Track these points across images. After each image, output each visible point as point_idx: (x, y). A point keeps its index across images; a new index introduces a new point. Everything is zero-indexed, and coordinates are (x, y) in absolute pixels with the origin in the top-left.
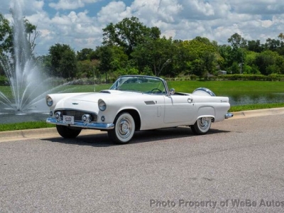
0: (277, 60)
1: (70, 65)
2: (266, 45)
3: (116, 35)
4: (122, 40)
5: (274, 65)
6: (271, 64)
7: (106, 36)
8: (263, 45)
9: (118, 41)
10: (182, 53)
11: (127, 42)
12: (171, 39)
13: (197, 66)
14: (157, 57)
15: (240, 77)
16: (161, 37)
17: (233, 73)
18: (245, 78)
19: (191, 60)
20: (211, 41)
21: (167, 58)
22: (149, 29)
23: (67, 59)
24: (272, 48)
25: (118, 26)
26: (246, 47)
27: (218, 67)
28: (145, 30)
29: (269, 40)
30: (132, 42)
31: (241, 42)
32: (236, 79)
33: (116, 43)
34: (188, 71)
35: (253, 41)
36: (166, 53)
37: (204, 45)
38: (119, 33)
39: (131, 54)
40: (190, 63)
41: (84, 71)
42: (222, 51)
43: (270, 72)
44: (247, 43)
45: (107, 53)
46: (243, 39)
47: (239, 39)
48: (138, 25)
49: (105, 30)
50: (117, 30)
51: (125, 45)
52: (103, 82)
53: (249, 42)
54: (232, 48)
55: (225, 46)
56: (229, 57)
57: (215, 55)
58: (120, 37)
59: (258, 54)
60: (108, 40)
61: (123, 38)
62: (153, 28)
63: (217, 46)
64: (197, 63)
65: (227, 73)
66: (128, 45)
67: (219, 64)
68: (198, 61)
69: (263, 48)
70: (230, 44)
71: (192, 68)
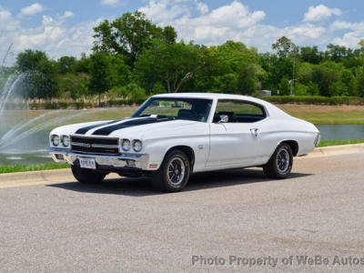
0: (343, 76)
2: (327, 53)
3: (113, 38)
4: (121, 45)
5: (339, 82)
6: (336, 81)
7: (97, 39)
8: (321, 53)
9: (115, 46)
10: (207, 65)
11: (129, 48)
12: (191, 44)
13: (228, 83)
14: (172, 69)
15: (292, 100)
16: (178, 41)
17: (281, 94)
18: (298, 101)
19: (221, 75)
20: (248, 48)
21: (187, 71)
22: (159, 29)
23: (45, 71)
24: (335, 58)
25: (115, 25)
26: (298, 56)
27: (258, 84)
28: (155, 31)
29: (331, 46)
30: (134, 48)
31: (291, 50)
32: (286, 102)
33: (113, 49)
35: (308, 48)
36: (185, 65)
37: (239, 53)
38: (117, 35)
39: (134, 64)
40: (219, 77)
41: (66, 90)
42: (263, 61)
43: (334, 93)
44: (300, 51)
45: (101, 64)
46: (294, 45)
47: (288, 45)
48: (144, 23)
49: (96, 30)
50: (114, 30)
51: (125, 53)
52: (96, 106)
53: (303, 49)
54: (278, 57)
55: (268, 54)
56: (273, 71)
57: (255, 66)
58: (118, 40)
59: (315, 66)
60: (100, 44)
61: (122, 41)
62: (167, 28)
63: (257, 55)
64: (229, 78)
65: (273, 94)
66: (130, 52)
67: (260, 80)
68: (231, 75)
69: (322, 58)
70: (275, 52)
71: (222, 86)
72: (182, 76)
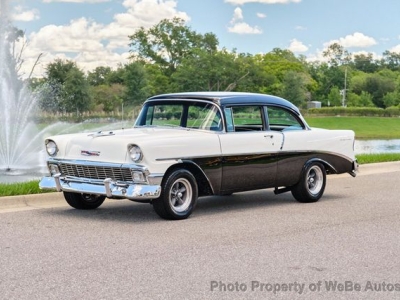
1: (79, 92)
2: (383, 61)
3: (150, 46)
4: (159, 53)
5: (395, 93)
6: (392, 91)
7: (133, 48)
8: (377, 62)
9: (152, 54)
10: (252, 75)
11: (166, 56)
12: (234, 52)
14: (215, 79)
15: (343, 112)
16: (219, 49)
17: (331, 106)
18: (351, 113)
19: (266, 85)
20: (297, 56)
21: (229, 81)
22: (199, 37)
23: (74, 83)
24: (392, 67)
25: (152, 32)
26: (351, 64)
27: (307, 95)
28: (195, 38)
29: (387, 53)
30: (173, 56)
31: (343, 57)
32: (336, 114)
33: (149, 59)
35: (363, 56)
36: (228, 74)
37: (286, 61)
38: (154, 43)
39: (173, 76)
41: (99, 103)
42: (313, 70)
43: (390, 103)
44: (353, 58)
45: (136, 74)
46: (346, 51)
47: (341, 52)
48: (183, 30)
49: (132, 38)
50: (151, 38)
51: (163, 61)
53: (357, 57)
54: (329, 65)
55: (317, 62)
56: (324, 80)
57: (303, 76)
58: (155, 49)
59: (370, 75)
60: (137, 53)
61: (159, 49)
62: (207, 35)
63: (306, 63)
64: (275, 89)
65: (323, 105)
66: (168, 60)
67: (309, 90)
68: (278, 85)
69: (377, 67)
70: (326, 60)
72: (223, 87)
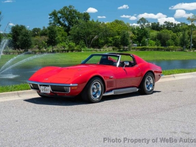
0: (172, 37)
1: (27, 39)
2: (164, 25)
3: (59, 19)
4: (63, 22)
5: (170, 40)
7: (51, 19)
8: (161, 26)
9: (59, 22)
10: (106, 31)
11: (67, 23)
12: (97, 21)
13: (116, 41)
14: (89, 34)
15: (148, 49)
16: (91, 20)
17: (142, 46)
18: (151, 49)
19: (112, 37)
21: (95, 35)
22: (81, 14)
23: (24, 35)
24: (168, 28)
25: (59, 12)
26: (150, 27)
27: (131, 41)
28: (79, 15)
29: (166, 22)
30: (70, 23)
31: (146, 24)
32: (145, 50)
33: (58, 24)
34: (110, 44)
35: (155, 23)
36: (95, 32)
37: (121, 25)
38: (61, 17)
39: (69, 32)
40: (111, 38)
41: (36, 44)
42: (133, 30)
43: (169, 45)
44: (151, 24)
45: (53, 31)
46: (147, 21)
47: (145, 21)
48: (74, 11)
49: (50, 15)
50: (59, 15)
51: (65, 26)
52: (50, 52)
54: (140, 27)
56: (138, 34)
57: (129, 32)
58: (61, 20)
59: (158, 32)
60: (53, 22)
61: (63, 20)
62: (85, 13)
63: (129, 26)
64: (116, 38)
65: (138, 46)
67: (131, 39)
68: (117, 37)
70: (139, 25)
71: (113, 42)
72: (93, 37)
